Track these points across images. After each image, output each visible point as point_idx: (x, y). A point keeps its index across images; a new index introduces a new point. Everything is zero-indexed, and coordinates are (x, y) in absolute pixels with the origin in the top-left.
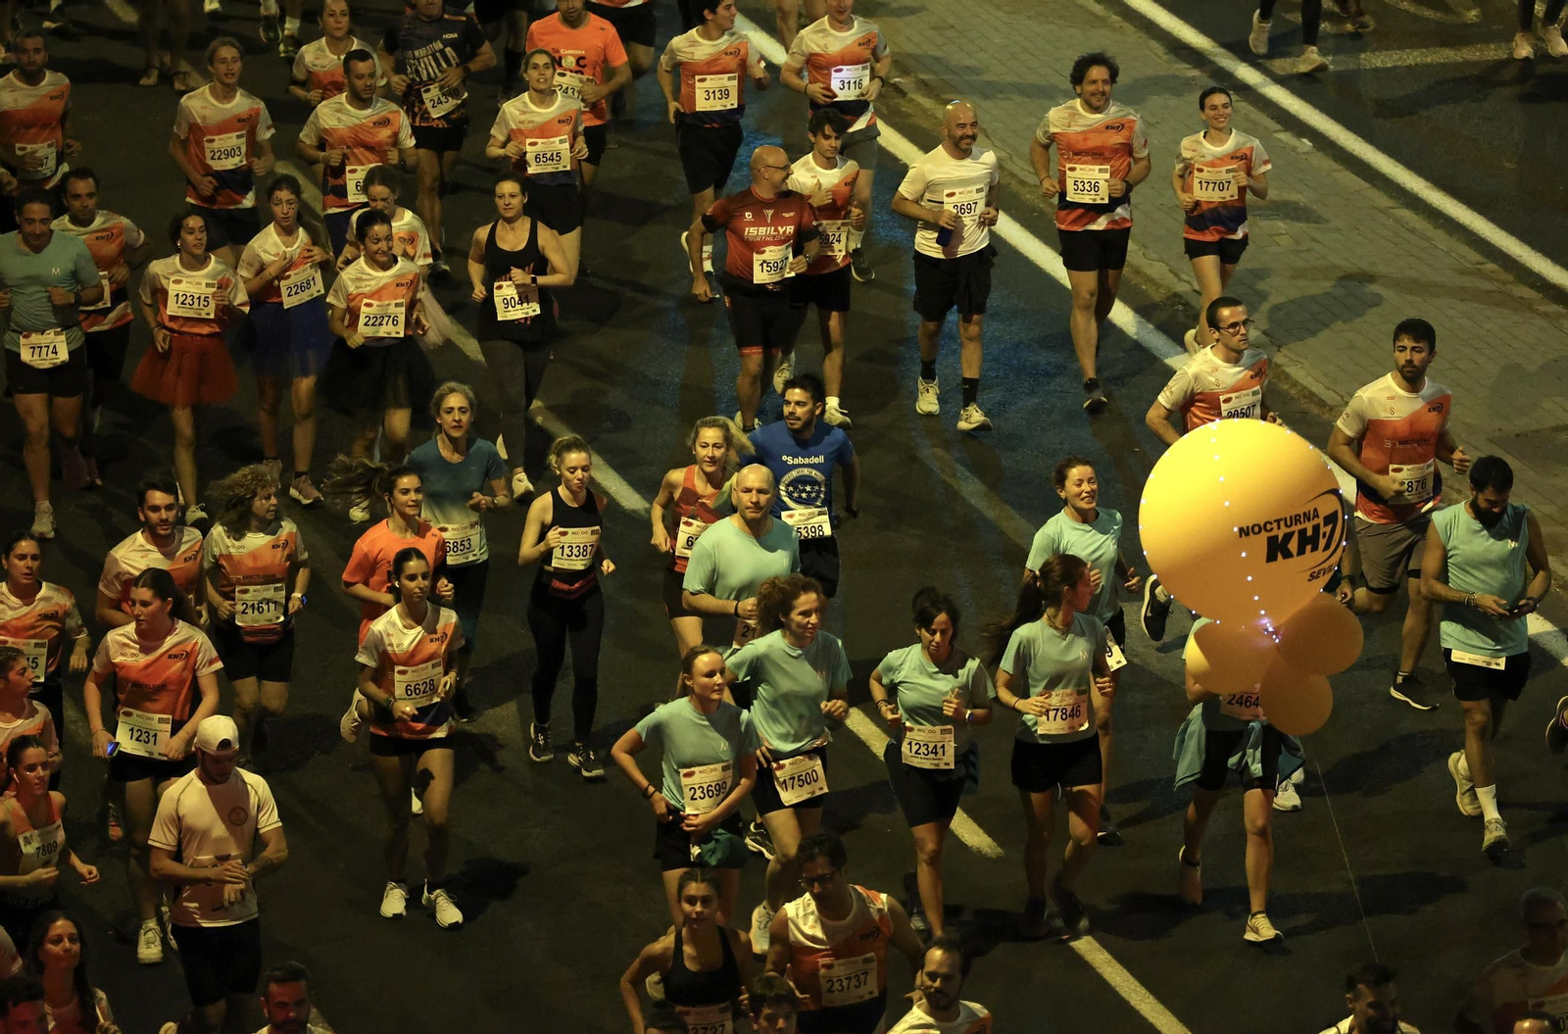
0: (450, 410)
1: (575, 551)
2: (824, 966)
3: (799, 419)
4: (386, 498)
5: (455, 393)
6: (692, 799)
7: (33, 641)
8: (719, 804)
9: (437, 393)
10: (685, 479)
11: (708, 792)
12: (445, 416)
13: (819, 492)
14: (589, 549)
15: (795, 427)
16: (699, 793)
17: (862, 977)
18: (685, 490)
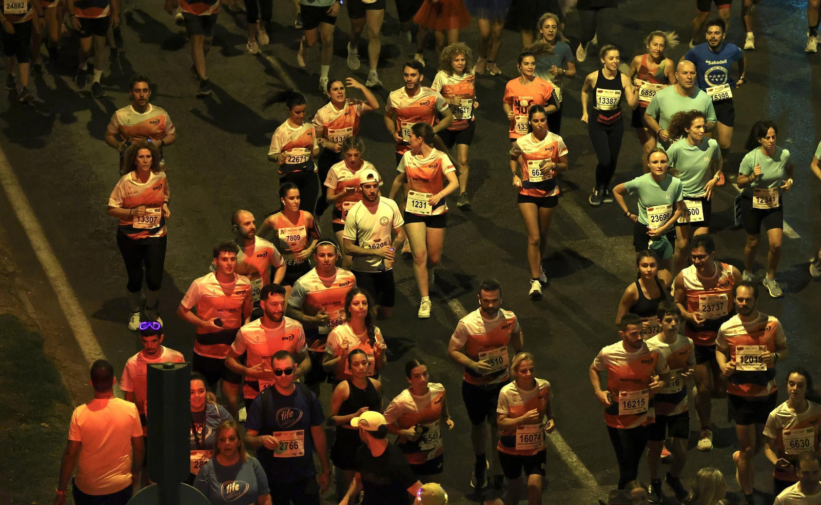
0: (548, 27)
1: (606, 101)
2: (701, 298)
3: (716, 41)
4: (518, 66)
5: (550, 19)
6: (652, 221)
7: (346, 129)
8: (665, 224)
9: (541, 18)
10: (642, 61)
11: (660, 218)
12: (545, 29)
13: (724, 78)
14: (614, 101)
15: (715, 45)
16: (655, 219)
17: (720, 306)
18: (642, 67)
